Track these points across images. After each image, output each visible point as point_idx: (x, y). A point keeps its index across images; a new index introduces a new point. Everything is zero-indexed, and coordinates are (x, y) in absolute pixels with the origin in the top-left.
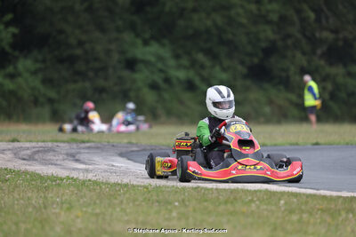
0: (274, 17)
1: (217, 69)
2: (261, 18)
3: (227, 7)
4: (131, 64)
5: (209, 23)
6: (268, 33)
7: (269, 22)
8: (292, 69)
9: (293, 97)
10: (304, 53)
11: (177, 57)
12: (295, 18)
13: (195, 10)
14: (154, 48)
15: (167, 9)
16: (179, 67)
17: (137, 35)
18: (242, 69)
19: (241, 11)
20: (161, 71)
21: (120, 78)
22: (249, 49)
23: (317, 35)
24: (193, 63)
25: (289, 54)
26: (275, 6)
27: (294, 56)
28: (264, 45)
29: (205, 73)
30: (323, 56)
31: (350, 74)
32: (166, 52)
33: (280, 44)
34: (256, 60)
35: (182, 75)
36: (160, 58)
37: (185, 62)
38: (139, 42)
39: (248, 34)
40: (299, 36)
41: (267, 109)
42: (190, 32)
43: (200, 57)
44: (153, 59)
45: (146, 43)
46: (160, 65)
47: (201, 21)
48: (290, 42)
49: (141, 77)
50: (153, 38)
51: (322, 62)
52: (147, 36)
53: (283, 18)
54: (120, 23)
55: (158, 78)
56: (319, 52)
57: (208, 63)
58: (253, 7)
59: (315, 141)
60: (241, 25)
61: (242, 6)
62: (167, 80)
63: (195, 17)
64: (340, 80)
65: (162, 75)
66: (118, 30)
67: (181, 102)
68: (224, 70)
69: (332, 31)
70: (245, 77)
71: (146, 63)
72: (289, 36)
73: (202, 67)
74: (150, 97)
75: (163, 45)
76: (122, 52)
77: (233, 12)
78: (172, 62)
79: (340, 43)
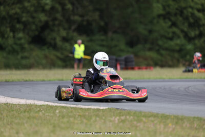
0: (48, 7)
6: (43, 17)
7: (43, 10)
8: (58, 39)
9: (59, 54)
10: (65, 29)
18: (28, 38)
23: (72, 18)
25: (56, 29)
27: (59, 31)
30: (75, 30)
31: (91, 41)
33: (51, 23)
34: (37, 33)
39: (33, 18)
41: (44, 61)
48: (57, 22)
51: (75, 34)
53: (53, 8)
56: (73, 27)
58: (35, 2)
69: (82, 16)
70: (30, 43)
72: (55, 19)
79: (85, 23)
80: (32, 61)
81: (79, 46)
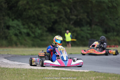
0: (56, 11)
1: (37, 29)
2: (52, 12)
3: (40, 8)
4: (8, 27)
5: (34, 13)
6: (54, 17)
7: (54, 13)
8: (63, 29)
10: (66, 23)
11: (24, 25)
12: (63, 11)
13: (29, 9)
14: (16, 22)
15: (20, 8)
16: (24, 28)
17: (10, 18)
18: (45, 29)
19: (45, 9)
20: (18, 29)
21: (4, 32)
22: (48, 22)
23: (71, 17)
24: (29, 27)
25: (61, 23)
26: (56, 8)
27: (63, 24)
28: (53, 20)
29: (33, 30)
30: (73, 24)
31: (82, 30)
32: (20, 23)
33: (58, 20)
34: (50, 26)
35: (25, 31)
36: (18, 25)
37: (26, 26)
38: (11, 20)
39: (47, 17)
40: (64, 17)
42: (28, 16)
43: (32, 25)
44: (15, 25)
45: (13, 20)
46: (18, 28)
47: (31, 13)
48: (61, 19)
49: (12, 32)
50: (15, 18)
51: (72, 26)
52: (13, 18)
53: (59, 12)
54: (4, 13)
55: (17, 32)
56: (71, 23)
57: (34, 27)
58: (49, 8)
59: (70, 53)
60: (45, 14)
61: (45, 8)
62: (20, 33)
63: (30, 11)
64: (79, 32)
65: (19, 31)
66: (3, 16)
67: (25, 40)
68: (40, 29)
69: (76, 16)
70: (47, 31)
71: (13, 27)
72: (61, 18)
73: (32, 28)
74: (14, 38)
75: (19, 21)
76: (5, 23)
77: (42, 10)
78: (22, 27)
79: (78, 20)
80: (47, 42)
81: (67, 34)
